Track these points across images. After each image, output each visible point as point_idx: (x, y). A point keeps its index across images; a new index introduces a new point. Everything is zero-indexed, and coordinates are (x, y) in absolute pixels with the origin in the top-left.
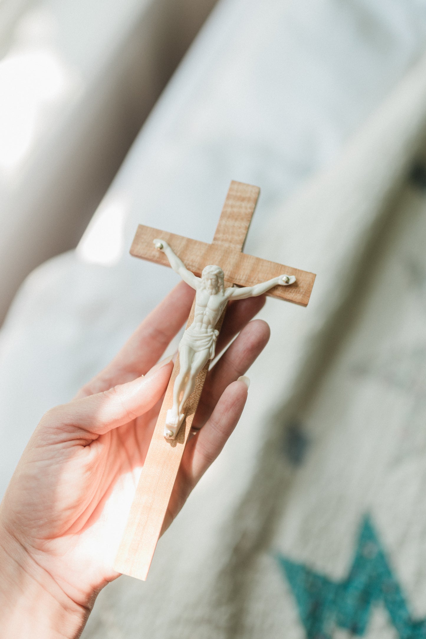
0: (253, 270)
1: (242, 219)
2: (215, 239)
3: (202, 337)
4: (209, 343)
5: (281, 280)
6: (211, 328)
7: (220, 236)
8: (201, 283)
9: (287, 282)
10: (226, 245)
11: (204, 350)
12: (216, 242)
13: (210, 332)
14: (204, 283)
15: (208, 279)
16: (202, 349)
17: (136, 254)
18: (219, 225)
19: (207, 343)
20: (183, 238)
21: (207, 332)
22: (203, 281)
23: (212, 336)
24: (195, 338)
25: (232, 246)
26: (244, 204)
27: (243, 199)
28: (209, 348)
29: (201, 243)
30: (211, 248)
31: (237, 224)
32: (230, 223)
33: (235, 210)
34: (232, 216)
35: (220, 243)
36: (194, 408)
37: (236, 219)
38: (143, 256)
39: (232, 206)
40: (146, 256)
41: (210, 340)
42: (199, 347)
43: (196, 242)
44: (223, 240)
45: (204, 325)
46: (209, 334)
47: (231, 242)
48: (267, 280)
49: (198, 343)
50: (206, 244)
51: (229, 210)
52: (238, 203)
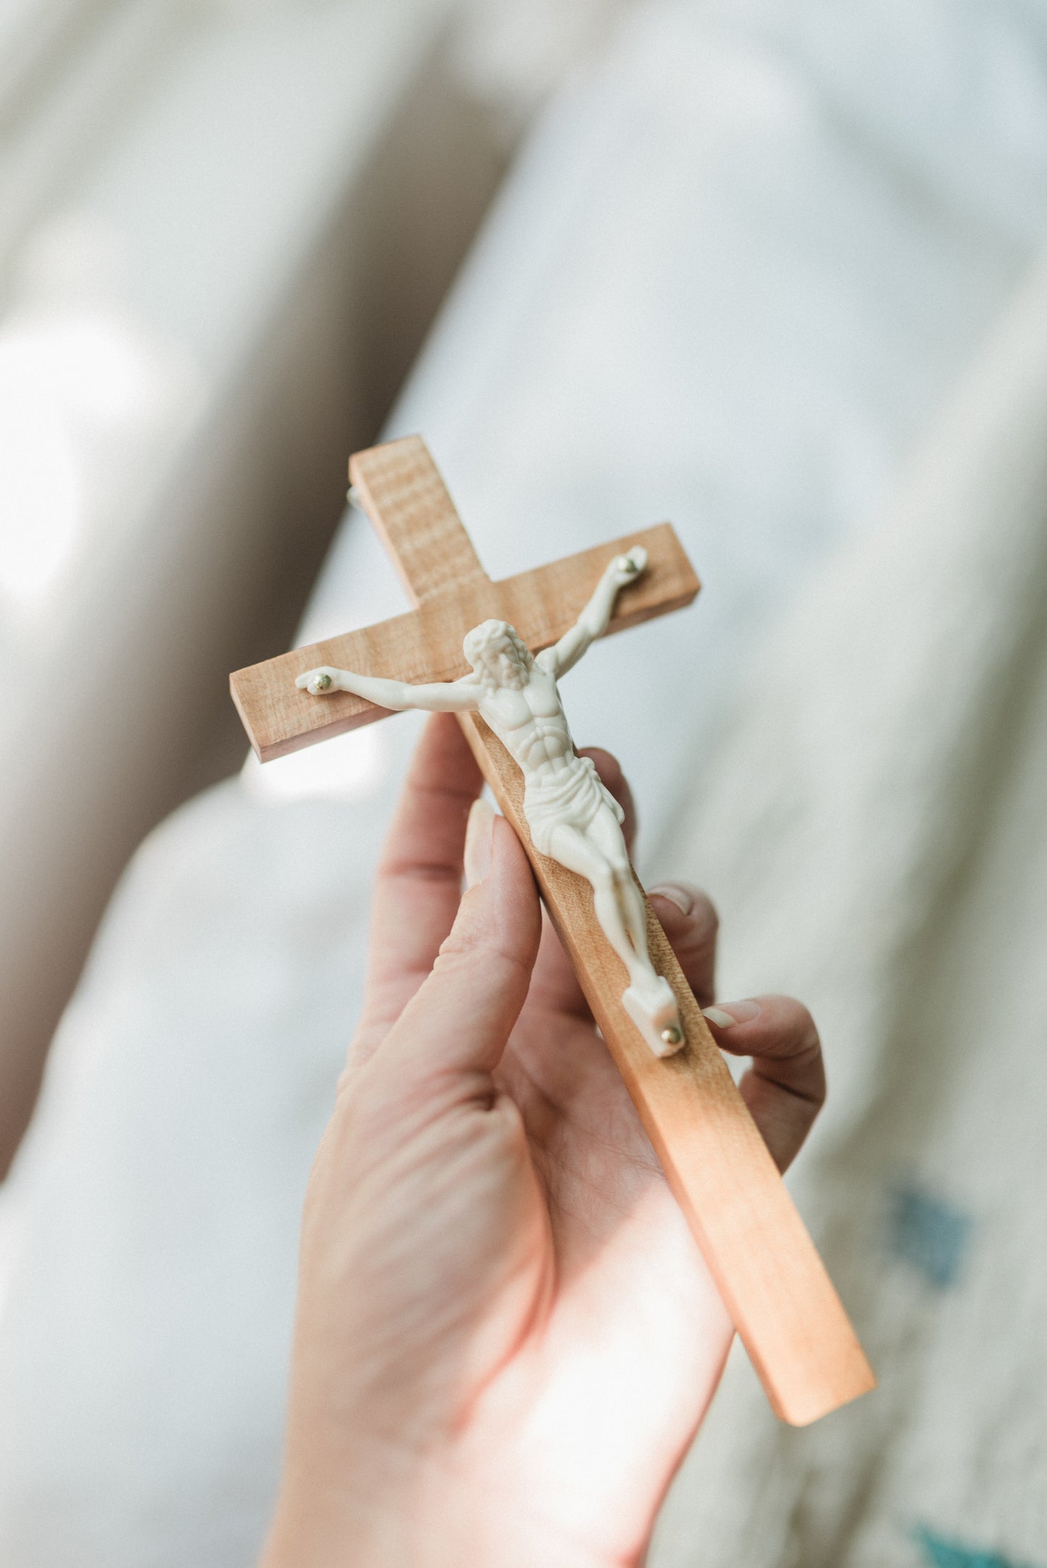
0: (546, 597)
1: (440, 517)
2: (419, 592)
3: (574, 786)
4: (594, 789)
5: (616, 572)
6: (573, 759)
7: (424, 579)
8: (478, 682)
9: (632, 568)
10: (451, 586)
11: (598, 809)
12: (426, 596)
13: (579, 767)
14: (491, 675)
15: (495, 658)
16: (592, 810)
17: (279, 740)
18: (404, 560)
19: (591, 793)
20: (351, 636)
21: (573, 773)
22: (486, 672)
23: (587, 771)
24: (561, 801)
25: (464, 580)
26: (419, 485)
27: (409, 478)
28: (602, 800)
29: (397, 621)
30: (426, 615)
31: (437, 532)
32: (422, 539)
33: (412, 509)
34: (414, 525)
35: (434, 592)
36: (668, 952)
37: (428, 526)
38: (297, 733)
39: (399, 506)
40: (304, 730)
41: (591, 785)
42: (585, 809)
43: (385, 627)
44: (436, 584)
45: (557, 761)
46: (580, 773)
47: (455, 575)
48: (587, 596)
49: (576, 805)
50: (410, 615)
51: (399, 519)
52: (405, 492)
